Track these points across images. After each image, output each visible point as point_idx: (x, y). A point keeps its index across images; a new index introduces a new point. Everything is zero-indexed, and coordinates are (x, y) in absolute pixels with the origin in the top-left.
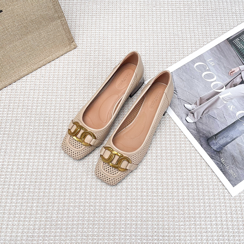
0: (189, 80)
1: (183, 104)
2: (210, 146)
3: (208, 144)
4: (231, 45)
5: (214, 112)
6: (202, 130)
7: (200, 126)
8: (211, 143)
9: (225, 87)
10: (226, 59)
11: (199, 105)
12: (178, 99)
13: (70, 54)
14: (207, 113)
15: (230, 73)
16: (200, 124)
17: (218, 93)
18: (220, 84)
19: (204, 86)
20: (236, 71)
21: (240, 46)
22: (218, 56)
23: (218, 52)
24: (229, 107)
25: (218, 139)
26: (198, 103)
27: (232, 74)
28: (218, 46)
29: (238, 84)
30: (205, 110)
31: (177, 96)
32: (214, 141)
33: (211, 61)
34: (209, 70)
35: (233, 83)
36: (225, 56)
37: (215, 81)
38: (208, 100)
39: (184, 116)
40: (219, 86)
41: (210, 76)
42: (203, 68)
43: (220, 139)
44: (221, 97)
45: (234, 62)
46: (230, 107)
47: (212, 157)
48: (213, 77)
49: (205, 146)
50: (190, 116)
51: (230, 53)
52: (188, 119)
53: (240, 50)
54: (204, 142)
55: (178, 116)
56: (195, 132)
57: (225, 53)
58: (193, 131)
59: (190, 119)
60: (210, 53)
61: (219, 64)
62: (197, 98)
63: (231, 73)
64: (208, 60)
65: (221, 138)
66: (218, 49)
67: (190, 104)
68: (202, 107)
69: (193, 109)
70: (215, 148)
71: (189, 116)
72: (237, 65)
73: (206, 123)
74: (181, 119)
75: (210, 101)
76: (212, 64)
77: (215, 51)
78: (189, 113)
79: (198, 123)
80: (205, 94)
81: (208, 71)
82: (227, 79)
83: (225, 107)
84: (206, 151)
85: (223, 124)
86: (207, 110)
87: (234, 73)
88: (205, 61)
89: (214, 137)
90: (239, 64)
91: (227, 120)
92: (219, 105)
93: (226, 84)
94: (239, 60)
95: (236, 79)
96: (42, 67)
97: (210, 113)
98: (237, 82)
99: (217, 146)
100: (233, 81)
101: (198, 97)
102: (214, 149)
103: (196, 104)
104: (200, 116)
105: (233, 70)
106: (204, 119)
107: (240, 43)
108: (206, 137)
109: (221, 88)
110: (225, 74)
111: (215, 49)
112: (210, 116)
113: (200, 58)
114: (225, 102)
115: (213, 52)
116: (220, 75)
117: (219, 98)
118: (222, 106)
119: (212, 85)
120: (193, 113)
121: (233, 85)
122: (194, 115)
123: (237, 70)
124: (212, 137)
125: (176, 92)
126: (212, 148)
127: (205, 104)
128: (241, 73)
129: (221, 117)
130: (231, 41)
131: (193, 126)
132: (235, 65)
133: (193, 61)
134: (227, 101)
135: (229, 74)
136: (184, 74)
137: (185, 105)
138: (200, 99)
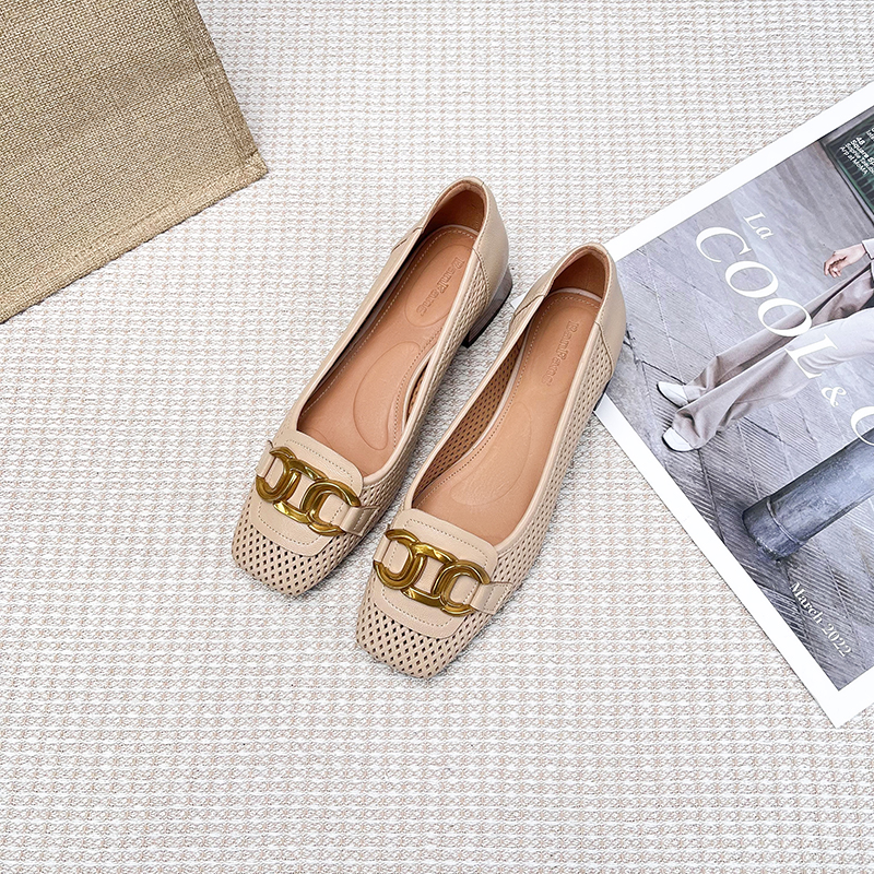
0: (677, 294)
1: (653, 381)
2: (754, 539)
3: (747, 532)
4: (834, 162)
5: (767, 411)
6: (722, 479)
7: (716, 463)
8: (755, 527)
9: (808, 317)
10: (813, 216)
11: (712, 384)
12: (636, 362)
13: (243, 199)
14: (741, 415)
15: (827, 267)
16: (715, 455)
17: (783, 341)
18: (792, 305)
19: (732, 315)
20: (850, 260)
21: (866, 165)
22: (783, 204)
23: (783, 188)
24: (823, 391)
25: (784, 512)
26: (709, 379)
27: (835, 269)
28: (787, 167)
29: (859, 307)
30: (736, 403)
31: (630, 353)
32: (768, 521)
33: (759, 223)
34: (750, 256)
35: (841, 305)
36: (811, 204)
37: (774, 296)
38: (745, 365)
39: (658, 424)
40: (789, 314)
41: (755, 279)
42: (727, 249)
43: (790, 512)
44: (795, 355)
45: (845, 224)
46: (829, 394)
47: (759, 580)
48: (767, 283)
49: (734, 537)
50: (679, 425)
51: (831, 192)
52: (672, 437)
53: (865, 180)
54: (729, 524)
55: (635, 426)
56: (697, 486)
57: (812, 193)
58: (691, 483)
59: (679, 438)
60: (756, 191)
61: (788, 235)
62: (706, 361)
63: (832, 266)
64: (748, 220)
65: (793, 507)
66: (785, 179)
67: (681, 383)
68: (723, 392)
69: (691, 399)
70: (770, 544)
71: (674, 425)
72: (854, 235)
73: (740, 453)
74: (646, 436)
75: (752, 372)
76: (765, 233)
77: (773, 185)
78: (677, 416)
79: (707, 452)
80: (735, 345)
81: (747, 257)
82: (819, 287)
83: (811, 392)
84: (738, 557)
85: (803, 458)
86: (743, 406)
87: (843, 265)
88: (737, 221)
89: (768, 504)
90: (862, 231)
91: (815, 442)
92: (786, 387)
93: (812, 309)
94: (861, 218)
95: (852, 289)
96: (140, 248)
97: (753, 415)
98: (857, 300)
99: (779, 539)
100: (842, 295)
101: (709, 353)
102: (767, 551)
103: (701, 380)
104: (716, 426)
105: (840, 254)
106: (730, 435)
107: (866, 156)
108: (740, 504)
109: (796, 321)
110: (808, 268)
111: (776, 177)
112: (755, 428)
113: (720, 211)
114: (810, 375)
115: (767, 187)
116: (793, 275)
117: (786, 360)
118: (798, 390)
119: (763, 309)
120: (691, 417)
121: (840, 311)
122: (693, 424)
123: (854, 254)
124: (762, 504)
125: (629, 337)
126: (759, 545)
127: (737, 383)
128: (869, 267)
129: (793, 431)
130: (832, 147)
131: (692, 464)
132: (850, 238)
133: (693, 224)
134: (819, 371)
135: (827, 272)
136: (660, 271)
137: (662, 386)
138: (715, 364)
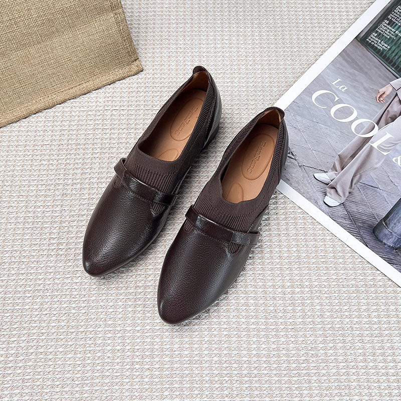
0: (310, 128)
1: (311, 174)
2: (382, 242)
3: (378, 239)
4: (366, 47)
5: (370, 176)
6: (358, 216)
7: (353, 208)
8: (381, 236)
10: (363, 75)
11: (340, 169)
12: (300, 167)
14: (358, 181)
15: (378, 99)
16: (352, 205)
18: (366, 121)
19: (339, 133)
21: (381, 45)
23: (345, 64)
25: (392, 225)
27: (382, 99)
28: (344, 54)
29: (398, 115)
30: (354, 176)
31: (296, 163)
32: (386, 231)
33: (340, 84)
36: (361, 70)
37: (357, 119)
38: (353, 156)
39: (319, 196)
40: (366, 126)
41: (345, 112)
43: (395, 224)
44: (375, 145)
45: (380, 76)
47: (390, 262)
48: (352, 113)
49: (372, 243)
53: (382, 53)
54: (368, 238)
55: (309, 199)
56: (347, 222)
57: (360, 64)
58: (344, 221)
59: (331, 200)
60: (334, 68)
61: (354, 87)
62: (333, 158)
63: (380, 97)
64: (334, 83)
65: (395, 221)
66: (345, 60)
67: (325, 172)
69: (332, 179)
70: (390, 242)
71: (328, 194)
72: (385, 80)
73: (363, 200)
74: (316, 203)
75: (357, 159)
76: (343, 88)
77: (341, 64)
78: (327, 189)
79: (347, 204)
80: (345, 148)
81: (339, 102)
82: (377, 109)
83: (388, 162)
84: (377, 253)
85: (393, 195)
86: (358, 176)
88: (328, 85)
89: (383, 223)
90: (388, 78)
91: (397, 186)
92: (376, 162)
94: (386, 72)
95: (392, 107)
99: (394, 239)
100: (388, 111)
101: (334, 154)
102: (390, 246)
104: (348, 190)
105: (381, 91)
106: (356, 192)
107: (380, 41)
108: (370, 226)
109: (371, 128)
110: (369, 102)
111: (341, 59)
112: (366, 186)
113: (319, 82)
114: (385, 154)
115: (338, 65)
116: (362, 106)
117: (371, 149)
118: (381, 162)
119: (353, 126)
120: (334, 188)
121: (390, 119)
122: (337, 191)
123: (388, 90)
124: (380, 223)
125: (293, 155)
126: (385, 244)
127: (352, 165)
128: (397, 95)
129: (385, 184)
130: (362, 40)
131: (341, 212)
132: (384, 83)
133: (309, 91)
134: (388, 151)
136: (299, 118)
137: (316, 175)
138: (339, 159)
